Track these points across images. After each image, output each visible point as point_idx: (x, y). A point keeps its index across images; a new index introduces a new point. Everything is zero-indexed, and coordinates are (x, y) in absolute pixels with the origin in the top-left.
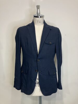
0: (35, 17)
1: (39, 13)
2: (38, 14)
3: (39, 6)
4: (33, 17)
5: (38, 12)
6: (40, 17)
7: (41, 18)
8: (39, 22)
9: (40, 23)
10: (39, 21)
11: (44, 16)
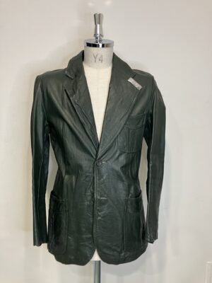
0: (89, 45)
1: (101, 35)
2: (97, 38)
3: (100, 15)
4: (84, 44)
5: (98, 32)
6: (103, 46)
7: (105, 49)
8: (97, 60)
9: (102, 61)
10: (99, 57)
11: (113, 43)
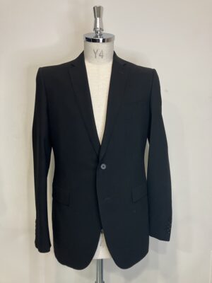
0: (88, 40)
1: (101, 29)
2: (96, 32)
3: (99, 8)
4: (83, 40)
5: (98, 26)
6: (104, 41)
7: (106, 45)
8: (98, 56)
9: (102, 56)
10: (99, 52)
11: (114, 36)
